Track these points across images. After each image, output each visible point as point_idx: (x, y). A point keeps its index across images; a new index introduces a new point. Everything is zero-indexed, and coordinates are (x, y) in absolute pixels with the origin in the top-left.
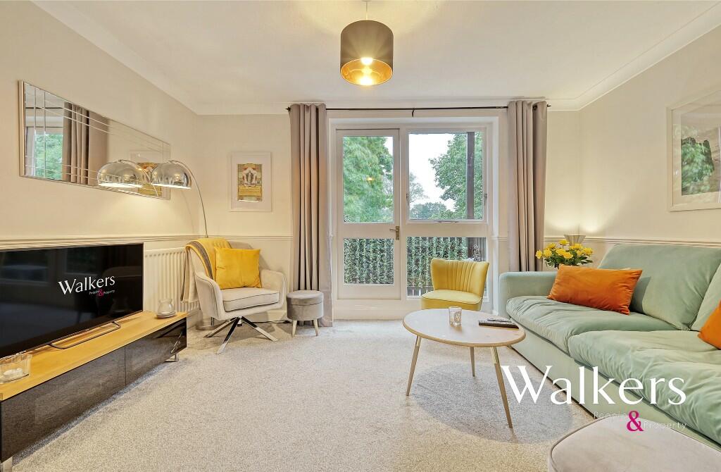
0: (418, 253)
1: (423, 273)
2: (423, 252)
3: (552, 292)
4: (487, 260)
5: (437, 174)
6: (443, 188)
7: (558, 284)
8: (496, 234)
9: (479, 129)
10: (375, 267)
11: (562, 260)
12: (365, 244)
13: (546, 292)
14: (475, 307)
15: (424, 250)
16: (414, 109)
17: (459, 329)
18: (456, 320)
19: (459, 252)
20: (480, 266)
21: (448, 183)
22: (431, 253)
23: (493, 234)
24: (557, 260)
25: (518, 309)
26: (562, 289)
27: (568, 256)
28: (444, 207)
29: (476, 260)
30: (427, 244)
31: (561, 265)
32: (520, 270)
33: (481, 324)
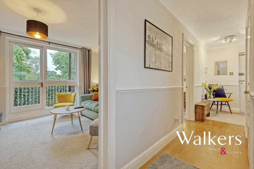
0: (50, 92)
1: (52, 99)
2: (51, 91)
3: (92, 99)
4: (75, 92)
5: (53, 60)
6: (56, 65)
7: (94, 96)
8: (78, 85)
9: (73, 53)
10: (28, 99)
11: (95, 91)
12: (23, 90)
13: (91, 99)
14: (72, 105)
15: (52, 91)
16: (50, 42)
17: (69, 110)
18: (68, 109)
19: (66, 90)
20: (73, 94)
21: (59, 63)
22: (55, 92)
23: (77, 85)
24: (94, 91)
25: (84, 104)
26: (95, 97)
27: (96, 90)
28: (56, 73)
29: (72, 92)
30: (53, 88)
31: (94, 92)
32: (85, 94)
33: (75, 108)
